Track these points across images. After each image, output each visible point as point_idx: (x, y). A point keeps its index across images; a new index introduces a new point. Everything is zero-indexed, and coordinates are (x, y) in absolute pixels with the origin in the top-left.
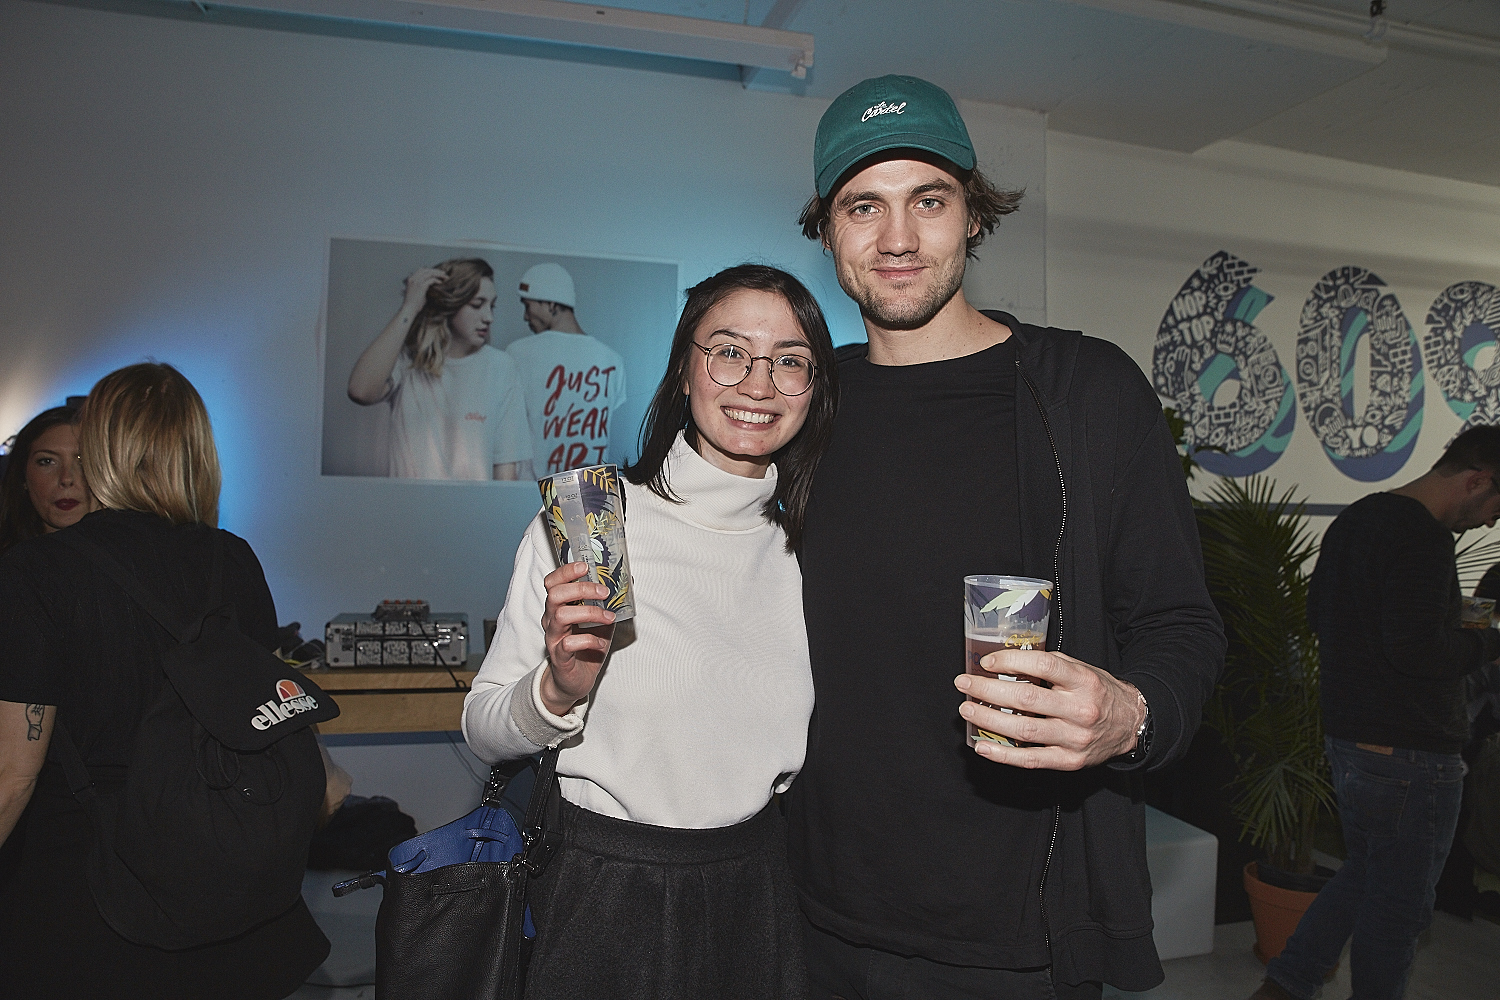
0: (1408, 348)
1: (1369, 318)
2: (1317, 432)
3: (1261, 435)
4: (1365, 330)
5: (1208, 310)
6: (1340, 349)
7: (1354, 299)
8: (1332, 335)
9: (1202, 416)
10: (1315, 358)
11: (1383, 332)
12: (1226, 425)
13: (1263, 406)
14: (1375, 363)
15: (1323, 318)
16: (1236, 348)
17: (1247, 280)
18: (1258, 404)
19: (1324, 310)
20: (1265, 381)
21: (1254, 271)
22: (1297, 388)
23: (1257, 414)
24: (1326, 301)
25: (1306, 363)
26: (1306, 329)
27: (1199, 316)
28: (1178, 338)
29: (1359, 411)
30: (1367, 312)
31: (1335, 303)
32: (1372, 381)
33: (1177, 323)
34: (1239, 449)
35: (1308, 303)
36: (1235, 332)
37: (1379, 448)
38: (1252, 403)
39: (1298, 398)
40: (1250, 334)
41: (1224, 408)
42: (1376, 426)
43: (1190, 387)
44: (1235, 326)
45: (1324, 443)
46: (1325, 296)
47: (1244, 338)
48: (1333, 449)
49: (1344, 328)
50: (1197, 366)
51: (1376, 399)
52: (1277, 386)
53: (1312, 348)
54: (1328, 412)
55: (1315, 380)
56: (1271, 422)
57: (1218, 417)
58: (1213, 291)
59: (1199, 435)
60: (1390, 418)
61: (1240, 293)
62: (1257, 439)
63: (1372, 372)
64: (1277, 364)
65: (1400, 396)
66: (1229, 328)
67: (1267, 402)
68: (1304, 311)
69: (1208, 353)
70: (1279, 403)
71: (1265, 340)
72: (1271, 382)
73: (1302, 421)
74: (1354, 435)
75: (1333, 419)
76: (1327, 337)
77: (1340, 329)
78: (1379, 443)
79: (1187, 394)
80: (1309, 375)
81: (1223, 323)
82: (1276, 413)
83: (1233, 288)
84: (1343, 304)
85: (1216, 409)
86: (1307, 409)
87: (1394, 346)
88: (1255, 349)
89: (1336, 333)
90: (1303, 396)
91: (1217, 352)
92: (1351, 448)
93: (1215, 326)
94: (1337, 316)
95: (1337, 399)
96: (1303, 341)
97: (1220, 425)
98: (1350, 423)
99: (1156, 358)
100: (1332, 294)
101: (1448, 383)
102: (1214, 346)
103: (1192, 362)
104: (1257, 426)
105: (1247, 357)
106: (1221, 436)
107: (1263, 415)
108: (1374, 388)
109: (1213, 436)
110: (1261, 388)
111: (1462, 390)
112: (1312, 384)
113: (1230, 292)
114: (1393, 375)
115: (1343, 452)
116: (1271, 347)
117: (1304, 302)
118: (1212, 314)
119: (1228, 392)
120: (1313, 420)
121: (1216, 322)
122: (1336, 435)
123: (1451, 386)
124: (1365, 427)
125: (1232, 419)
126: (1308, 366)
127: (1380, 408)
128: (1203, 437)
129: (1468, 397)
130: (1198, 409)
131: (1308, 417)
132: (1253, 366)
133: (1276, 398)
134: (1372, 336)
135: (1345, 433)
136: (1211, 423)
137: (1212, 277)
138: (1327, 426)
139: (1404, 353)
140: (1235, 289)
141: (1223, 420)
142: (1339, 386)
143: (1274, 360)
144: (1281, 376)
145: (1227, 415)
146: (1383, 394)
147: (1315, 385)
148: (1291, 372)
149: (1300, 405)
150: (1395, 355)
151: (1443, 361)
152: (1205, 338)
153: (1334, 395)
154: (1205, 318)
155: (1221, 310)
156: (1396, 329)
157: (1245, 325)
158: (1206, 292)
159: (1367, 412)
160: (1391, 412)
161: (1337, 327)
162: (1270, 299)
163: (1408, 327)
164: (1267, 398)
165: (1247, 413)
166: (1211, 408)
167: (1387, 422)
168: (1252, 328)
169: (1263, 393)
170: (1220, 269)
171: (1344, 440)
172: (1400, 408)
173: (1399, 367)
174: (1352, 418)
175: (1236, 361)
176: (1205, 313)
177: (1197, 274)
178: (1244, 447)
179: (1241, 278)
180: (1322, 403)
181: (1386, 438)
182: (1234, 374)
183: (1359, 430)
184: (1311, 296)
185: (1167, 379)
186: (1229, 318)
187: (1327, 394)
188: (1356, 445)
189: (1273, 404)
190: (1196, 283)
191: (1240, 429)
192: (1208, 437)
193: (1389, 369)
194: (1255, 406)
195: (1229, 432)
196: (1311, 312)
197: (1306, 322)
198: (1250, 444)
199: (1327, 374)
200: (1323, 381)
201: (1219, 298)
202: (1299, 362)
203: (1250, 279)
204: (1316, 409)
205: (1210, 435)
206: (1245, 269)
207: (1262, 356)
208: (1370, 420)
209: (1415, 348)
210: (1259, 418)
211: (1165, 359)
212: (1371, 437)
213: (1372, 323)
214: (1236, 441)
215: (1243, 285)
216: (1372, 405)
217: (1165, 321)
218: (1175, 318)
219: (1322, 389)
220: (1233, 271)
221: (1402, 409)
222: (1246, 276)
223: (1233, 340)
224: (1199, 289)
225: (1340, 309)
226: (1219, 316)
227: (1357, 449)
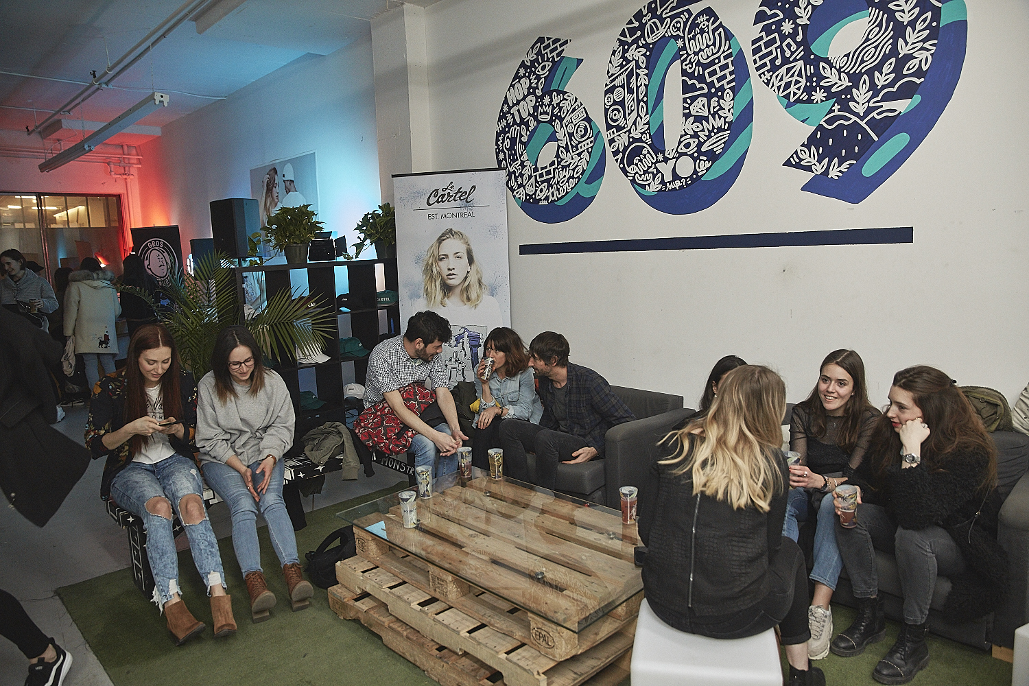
0: (729, 61)
1: (680, 43)
2: (625, 172)
3: (576, 184)
4: (677, 56)
5: (531, 91)
6: (646, 86)
7: (662, 30)
8: (638, 75)
9: (530, 177)
10: (622, 103)
11: (696, 54)
12: (548, 181)
13: (577, 159)
14: (686, 88)
15: (628, 62)
16: (553, 115)
17: (560, 54)
18: (572, 158)
19: (629, 55)
20: (577, 137)
21: (566, 42)
22: (606, 135)
23: (572, 167)
24: (630, 45)
25: (613, 111)
26: (613, 78)
27: (524, 98)
28: (511, 121)
29: (670, 143)
30: (677, 38)
31: (642, 42)
32: (685, 108)
33: (510, 108)
34: (559, 199)
35: (614, 53)
36: (551, 103)
37: (695, 177)
38: (567, 158)
39: (607, 144)
40: (564, 99)
41: (546, 167)
42: (691, 156)
43: (520, 156)
44: (551, 98)
45: (633, 181)
46: (629, 40)
47: (558, 104)
48: (644, 187)
49: (651, 66)
50: (525, 139)
51: (690, 126)
52: (589, 138)
53: (619, 94)
54: (638, 151)
55: (621, 122)
56: (584, 172)
57: (541, 176)
58: (535, 74)
59: (528, 192)
60: (708, 143)
61: (555, 66)
62: (572, 188)
63: (685, 100)
64: (588, 119)
65: (720, 117)
66: (547, 100)
67: (579, 155)
68: (611, 62)
69: (532, 125)
70: (590, 154)
71: (576, 100)
72: (582, 136)
73: (612, 164)
74: (666, 169)
75: (642, 156)
76: (634, 79)
77: (647, 67)
78: (695, 172)
79: (519, 162)
80: (617, 120)
81: (542, 97)
82: (588, 162)
83: (549, 64)
84: (649, 41)
85: (540, 170)
86: (615, 153)
87: (712, 63)
88: (568, 111)
89: (643, 72)
90: (612, 141)
91: (539, 122)
92: (663, 182)
93: (537, 101)
94: (644, 55)
95: (646, 137)
96: (610, 91)
97: (543, 182)
98: (660, 157)
99: (497, 140)
100: (639, 33)
101: (788, 85)
102: (536, 119)
103: (521, 136)
104: (573, 177)
105: (561, 120)
106: (544, 190)
107: (577, 166)
108: (687, 116)
109: (538, 191)
110: (575, 143)
111: (809, 90)
112: (619, 128)
113: (547, 69)
114: (709, 96)
115: (655, 187)
116: (581, 105)
117: (610, 52)
118: (534, 93)
119: (547, 154)
120: (622, 162)
121: (537, 97)
123: (793, 89)
124: (677, 159)
125: (552, 176)
126: (615, 112)
127: (696, 135)
128: (531, 194)
129: (819, 95)
130: (527, 172)
131: (617, 160)
132: (567, 126)
133: (587, 149)
134: (682, 62)
135: (656, 167)
136: (537, 182)
137: (533, 62)
138: (637, 165)
139: (726, 66)
140: (551, 64)
141: (545, 178)
142: (648, 123)
143: (585, 115)
144: (591, 129)
145: (548, 173)
146: (698, 119)
147: (624, 128)
148: (600, 123)
149: (609, 151)
150: (713, 73)
151: (778, 62)
152: (529, 114)
153: (642, 133)
154: (530, 97)
155: (540, 87)
156: (714, 44)
157: (559, 92)
158: (529, 77)
159: (680, 143)
160: (709, 137)
161: (643, 65)
162: (580, 61)
163: (729, 36)
164: (580, 150)
165: (564, 167)
166: (536, 170)
167: (704, 149)
169: (577, 147)
170: (539, 53)
171: (655, 176)
172: (720, 130)
173: (717, 85)
174: (663, 153)
175: (554, 126)
176: (529, 94)
177: (523, 65)
178: (563, 197)
179: (555, 53)
180: (630, 144)
181: (703, 166)
182: (553, 137)
183: (671, 162)
184: (616, 45)
185: (505, 154)
186: (548, 92)
187: (635, 134)
188: (668, 178)
190: (522, 72)
191: (558, 182)
192: (535, 194)
193: (706, 91)
194: (570, 161)
195: (550, 186)
196: (617, 60)
197: (613, 71)
198: (567, 193)
199: (634, 114)
200: (630, 123)
201: (538, 77)
202: (606, 110)
203: (562, 51)
204: (626, 148)
205: (536, 190)
206: (558, 44)
207: (574, 115)
208: (685, 150)
209: (740, 59)
210: (574, 170)
211: (503, 139)
212: (686, 167)
213: (684, 48)
214: (556, 193)
215: (557, 59)
216: (686, 134)
217: (502, 110)
218: (509, 105)
219: (629, 131)
220: (548, 51)
221: (724, 130)
222: (559, 50)
223: (549, 109)
224: (524, 76)
225: (646, 46)
226: (539, 92)
227: (670, 182)
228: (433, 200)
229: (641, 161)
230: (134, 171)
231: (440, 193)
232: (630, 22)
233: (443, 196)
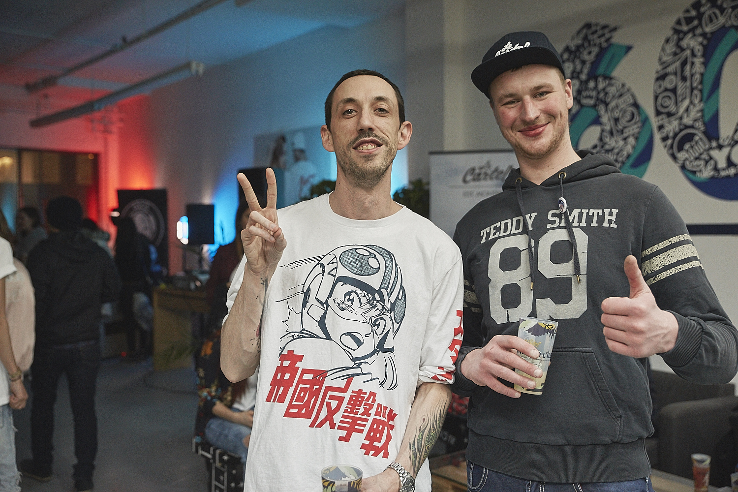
2: (674, 157)
4: (735, 47)
6: (702, 75)
7: (722, 20)
8: (693, 64)
10: (674, 90)
13: (621, 143)
15: (683, 50)
16: (598, 99)
17: (608, 40)
18: (616, 142)
19: (684, 43)
20: (623, 122)
21: (615, 29)
22: (654, 121)
23: (616, 151)
24: (685, 33)
25: (664, 97)
26: (665, 65)
29: (726, 131)
31: (699, 31)
35: (667, 41)
36: (596, 88)
38: (611, 142)
39: (655, 130)
40: (610, 84)
44: (596, 83)
45: (683, 168)
46: (685, 28)
47: (604, 89)
48: (694, 173)
49: (708, 53)
53: (668, 83)
54: (689, 138)
55: (673, 109)
56: (629, 156)
58: (579, 58)
61: (602, 51)
64: (636, 105)
66: (592, 84)
67: (625, 139)
68: (663, 49)
70: (637, 139)
71: (623, 85)
73: (660, 151)
74: (720, 156)
75: (693, 143)
76: (688, 67)
77: (703, 56)
80: (667, 107)
81: (587, 82)
82: (634, 147)
83: (595, 50)
84: (707, 30)
86: (665, 139)
89: (698, 61)
90: (661, 127)
91: (582, 106)
92: (716, 169)
93: (581, 85)
94: (701, 44)
95: (699, 124)
96: (661, 78)
98: (714, 144)
100: (696, 22)
107: (621, 151)
110: (620, 127)
112: (669, 115)
113: (593, 54)
115: (707, 173)
116: (628, 90)
117: (663, 40)
118: (578, 78)
119: (590, 137)
120: (672, 147)
121: (581, 82)
122: (697, 159)
124: (733, 146)
131: (666, 146)
132: (613, 110)
135: (708, 154)
137: (578, 47)
138: (687, 151)
142: (702, 110)
143: (632, 101)
144: (639, 114)
147: (673, 115)
148: (649, 109)
149: (657, 137)
153: (695, 120)
155: (585, 72)
157: (605, 78)
158: (573, 61)
159: (736, 131)
161: (699, 54)
162: (629, 48)
164: (625, 135)
165: (607, 151)
168: (611, 78)
169: (622, 132)
170: (585, 38)
171: (707, 162)
174: (718, 140)
175: (597, 110)
176: (573, 77)
177: (567, 49)
179: (603, 40)
180: (681, 130)
182: (597, 121)
183: (726, 151)
184: (670, 33)
186: (593, 76)
187: (687, 121)
188: (722, 164)
189: (631, 140)
190: (566, 57)
194: (614, 145)
196: (671, 48)
197: (665, 58)
199: (686, 103)
200: (682, 109)
201: (583, 62)
202: (656, 97)
203: (611, 38)
204: (676, 135)
206: (606, 31)
207: (621, 101)
210: (617, 153)
215: (605, 45)
219: (681, 118)
220: (595, 36)
222: (607, 36)
223: (594, 94)
224: (568, 60)
225: (704, 35)
226: (583, 77)
227: (724, 169)
228: (469, 178)
229: (692, 147)
230: (114, 128)
231: (477, 171)
232: (687, 11)
233: (479, 174)
